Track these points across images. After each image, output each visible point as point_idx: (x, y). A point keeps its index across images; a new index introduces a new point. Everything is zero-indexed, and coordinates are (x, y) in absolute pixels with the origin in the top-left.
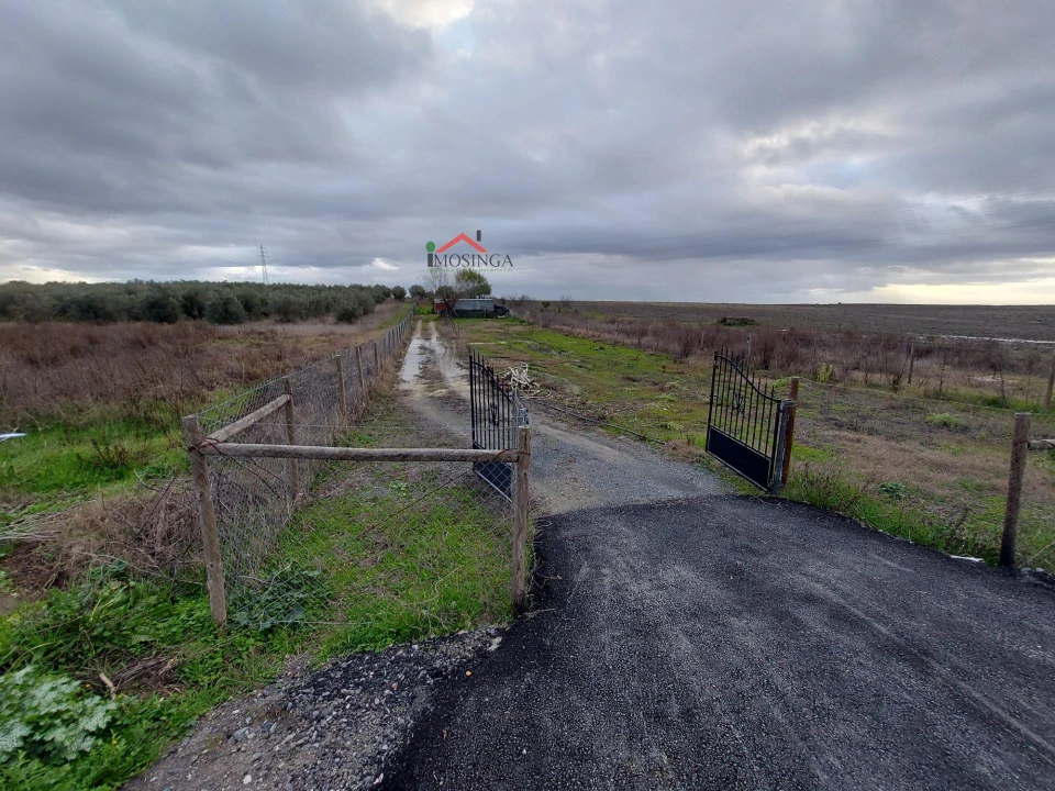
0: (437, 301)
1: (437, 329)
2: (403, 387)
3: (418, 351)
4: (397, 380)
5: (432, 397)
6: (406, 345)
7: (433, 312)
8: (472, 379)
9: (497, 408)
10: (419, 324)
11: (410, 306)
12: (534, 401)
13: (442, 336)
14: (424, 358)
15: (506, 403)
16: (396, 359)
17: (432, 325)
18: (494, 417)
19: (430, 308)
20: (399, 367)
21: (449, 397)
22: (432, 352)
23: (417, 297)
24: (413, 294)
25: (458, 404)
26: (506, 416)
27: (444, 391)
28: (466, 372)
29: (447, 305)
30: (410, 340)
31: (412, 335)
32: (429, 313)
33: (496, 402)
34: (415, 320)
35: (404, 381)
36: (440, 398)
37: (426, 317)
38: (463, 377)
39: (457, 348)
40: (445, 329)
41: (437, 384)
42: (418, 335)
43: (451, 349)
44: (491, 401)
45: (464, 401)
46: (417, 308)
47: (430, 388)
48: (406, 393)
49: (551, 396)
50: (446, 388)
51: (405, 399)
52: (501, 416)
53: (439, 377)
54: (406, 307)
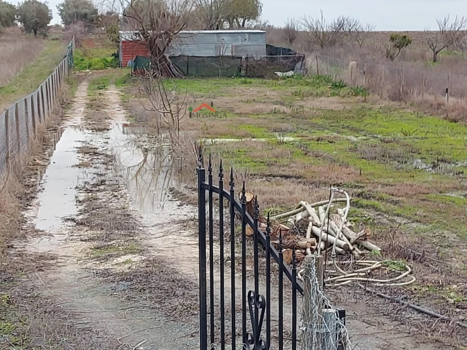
0: (126, 35)
1: (125, 104)
2: (37, 246)
3: (76, 159)
4: (21, 230)
5: (106, 273)
6: (46, 144)
7: (116, 62)
9: (266, 305)
10: (82, 93)
11: (61, 49)
12: (364, 288)
13: (136, 121)
14: (89, 175)
15: (288, 292)
16: (20, 177)
17: (113, 94)
18: (257, 329)
19: (107, 53)
20: (27, 197)
21: (148, 275)
22: (110, 160)
23: (78, 27)
24: (69, 18)
25: (170, 294)
26: (288, 325)
27: (136, 258)
28: (191, 212)
29: (151, 45)
30: (57, 131)
31: (63, 118)
32: (106, 65)
33: (262, 291)
34: (73, 83)
35: (37, 233)
36: (124, 277)
37: (97, 75)
38: (184, 224)
39: (172, 151)
40: (145, 104)
41: (118, 241)
42: (78, 119)
43: (159, 152)
44: (250, 286)
45: (184, 284)
46: (78, 53)
47: (103, 251)
48: (43, 262)
49: (409, 278)
50: (141, 252)
51: (39, 279)
52: (274, 325)
53: (125, 224)
54: (50, 51)
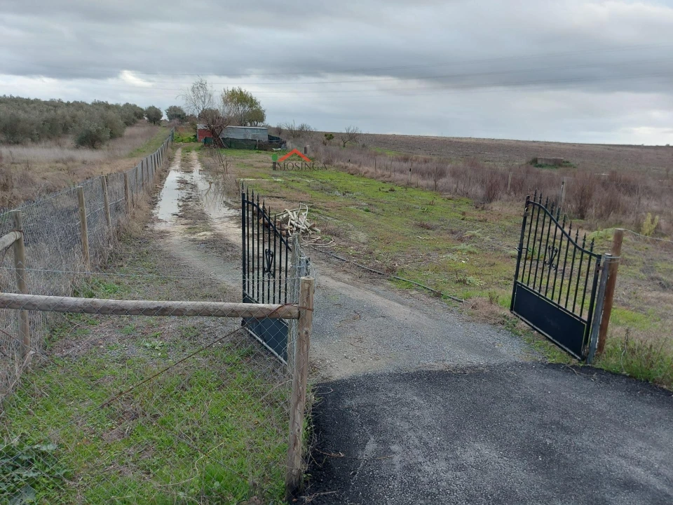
0: (200, 126)
1: (200, 160)
2: (159, 227)
3: (177, 185)
4: (151, 219)
5: (194, 240)
6: (162, 178)
7: (195, 139)
8: (244, 222)
9: (273, 255)
10: (179, 154)
11: (168, 132)
12: (314, 248)
13: (206, 169)
14: (184, 194)
15: (284, 249)
16: (149, 193)
17: (194, 155)
18: (269, 266)
19: (191, 135)
20: (154, 203)
21: (214, 241)
22: (194, 187)
23: (176, 121)
24: (171, 117)
25: (225, 250)
26: (283, 265)
27: (208, 233)
29: (213, 132)
30: (166, 172)
31: (170, 165)
32: (190, 140)
33: (272, 249)
34: (174, 148)
35: (160, 221)
36: (204, 242)
37: (187, 145)
38: (231, 218)
39: (224, 184)
40: (210, 161)
41: (200, 225)
42: (177, 167)
43: (217, 184)
44: (266, 247)
45: (233, 246)
46: (176, 134)
47: (192, 230)
48: (163, 234)
49: (333, 244)
50: (211, 230)
51: (161, 242)
52: (278, 263)
53: (203, 218)
54: (162, 132)
